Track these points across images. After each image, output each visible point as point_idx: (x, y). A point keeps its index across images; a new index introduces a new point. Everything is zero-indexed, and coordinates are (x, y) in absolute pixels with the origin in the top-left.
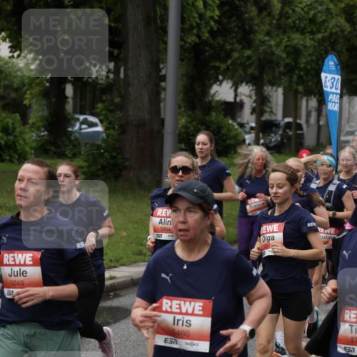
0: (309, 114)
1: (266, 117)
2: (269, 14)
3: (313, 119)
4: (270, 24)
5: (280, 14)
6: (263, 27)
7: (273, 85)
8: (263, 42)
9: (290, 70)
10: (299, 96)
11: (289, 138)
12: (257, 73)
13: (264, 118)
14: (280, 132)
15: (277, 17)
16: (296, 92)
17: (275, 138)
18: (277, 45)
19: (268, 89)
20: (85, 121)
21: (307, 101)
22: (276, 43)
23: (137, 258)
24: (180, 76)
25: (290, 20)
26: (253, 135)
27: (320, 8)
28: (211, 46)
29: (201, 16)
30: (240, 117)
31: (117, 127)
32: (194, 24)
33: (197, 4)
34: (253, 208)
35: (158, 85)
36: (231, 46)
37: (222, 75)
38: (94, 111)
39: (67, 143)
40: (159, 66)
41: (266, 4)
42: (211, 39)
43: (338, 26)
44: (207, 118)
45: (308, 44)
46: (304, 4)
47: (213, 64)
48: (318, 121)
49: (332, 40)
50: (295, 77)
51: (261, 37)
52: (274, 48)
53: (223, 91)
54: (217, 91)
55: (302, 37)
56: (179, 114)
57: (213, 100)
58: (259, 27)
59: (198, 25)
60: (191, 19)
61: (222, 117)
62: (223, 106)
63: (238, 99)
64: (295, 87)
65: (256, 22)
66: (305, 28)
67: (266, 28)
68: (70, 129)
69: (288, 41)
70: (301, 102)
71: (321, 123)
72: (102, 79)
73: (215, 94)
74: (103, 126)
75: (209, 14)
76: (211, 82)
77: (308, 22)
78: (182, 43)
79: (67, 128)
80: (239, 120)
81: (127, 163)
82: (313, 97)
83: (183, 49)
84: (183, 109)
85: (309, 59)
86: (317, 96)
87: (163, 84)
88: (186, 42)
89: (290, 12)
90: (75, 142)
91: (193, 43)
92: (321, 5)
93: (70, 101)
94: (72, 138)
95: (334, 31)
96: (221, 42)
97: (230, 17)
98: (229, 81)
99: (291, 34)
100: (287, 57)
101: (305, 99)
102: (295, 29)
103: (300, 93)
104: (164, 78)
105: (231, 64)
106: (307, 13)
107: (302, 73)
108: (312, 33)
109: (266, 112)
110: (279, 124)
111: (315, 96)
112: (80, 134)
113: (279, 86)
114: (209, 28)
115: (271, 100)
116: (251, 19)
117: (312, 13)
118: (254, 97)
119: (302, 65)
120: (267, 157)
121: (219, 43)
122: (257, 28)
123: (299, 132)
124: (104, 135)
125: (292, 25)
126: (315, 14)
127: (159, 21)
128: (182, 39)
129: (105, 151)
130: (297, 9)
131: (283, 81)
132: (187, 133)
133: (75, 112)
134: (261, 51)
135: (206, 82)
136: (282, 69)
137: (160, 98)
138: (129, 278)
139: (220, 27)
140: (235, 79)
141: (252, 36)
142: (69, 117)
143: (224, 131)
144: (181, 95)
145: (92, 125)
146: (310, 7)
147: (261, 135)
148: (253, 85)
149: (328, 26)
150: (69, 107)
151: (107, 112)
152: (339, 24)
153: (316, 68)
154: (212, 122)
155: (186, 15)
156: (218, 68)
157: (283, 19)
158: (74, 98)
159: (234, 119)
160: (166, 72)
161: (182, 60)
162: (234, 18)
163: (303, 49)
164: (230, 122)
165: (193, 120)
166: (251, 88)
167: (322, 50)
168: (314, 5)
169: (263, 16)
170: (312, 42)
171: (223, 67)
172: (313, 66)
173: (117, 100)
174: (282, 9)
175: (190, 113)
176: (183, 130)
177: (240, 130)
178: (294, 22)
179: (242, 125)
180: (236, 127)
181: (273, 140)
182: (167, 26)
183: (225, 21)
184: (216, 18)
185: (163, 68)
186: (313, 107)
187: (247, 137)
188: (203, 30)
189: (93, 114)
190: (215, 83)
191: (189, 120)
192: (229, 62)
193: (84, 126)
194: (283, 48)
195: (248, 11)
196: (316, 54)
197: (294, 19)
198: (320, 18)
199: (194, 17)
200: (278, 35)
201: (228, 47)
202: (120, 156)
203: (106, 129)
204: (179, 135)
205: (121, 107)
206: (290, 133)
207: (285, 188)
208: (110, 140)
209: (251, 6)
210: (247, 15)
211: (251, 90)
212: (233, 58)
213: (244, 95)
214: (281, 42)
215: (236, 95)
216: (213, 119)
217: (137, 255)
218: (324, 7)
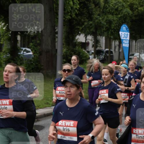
0: (115, 47)
1: (98, 48)
2: (99, 7)
3: (117, 50)
4: (100, 11)
5: (104, 7)
6: (97, 12)
7: (101, 36)
8: (97, 18)
9: (108, 29)
10: (111, 40)
11: (107, 57)
12: (94, 31)
13: (97, 49)
14: (104, 55)
15: (102, 8)
16: (110, 38)
17: (102, 57)
18: (103, 19)
19: (99, 37)
20: (25, 50)
21: (115, 42)
22: (102, 18)
23: (47, 105)
24: (63, 32)
25: (107, 10)
26: (93, 56)
27: (120, 5)
28: (76, 20)
29: (72, 8)
30: (88, 48)
31: (38, 53)
32: (69, 11)
33: (70, 3)
34: (94, 85)
35: (55, 36)
36: (84, 20)
37: (80, 32)
38: (29, 46)
39: (18, 59)
40: (55, 28)
41: (98, 3)
42: (76, 17)
43: (127, 12)
44: (74, 49)
45: (115, 19)
46: (113, 3)
47: (77, 27)
48: (119, 50)
49: (125, 18)
50: (110, 32)
51: (96, 16)
52: (101, 21)
53: (81, 38)
54: (78, 38)
55: (112, 16)
56: (63, 47)
57: (77, 42)
58: (95, 12)
59: (71, 12)
60: (68, 9)
61: (80, 48)
62: (81, 44)
63: (87, 41)
64: (110, 36)
65: (94, 10)
66: (113, 13)
67: (98, 12)
68: (19, 54)
69: (107, 18)
70: (112, 42)
71: (120, 51)
72: (32, 33)
73: (77, 39)
74: (32, 52)
75: (75, 7)
76: (76, 34)
77: (115, 10)
78: (64, 19)
79: (18, 53)
80: (87, 50)
81: (42, 67)
82: (117, 40)
83: (64, 21)
84: (65, 45)
85: (115, 25)
86: (119, 40)
87: (57, 35)
88: (66, 18)
89: (108, 6)
90: (21, 59)
91: (69, 19)
92: (120, 3)
93: (19, 42)
94: (20, 57)
95: (125, 14)
96: (80, 18)
97: (83, 8)
98: (83, 34)
99: (108, 15)
100: (107, 24)
101: (114, 41)
102: (110, 13)
103: (112, 39)
104: (57, 33)
105: (84, 27)
106: (114, 7)
107: (112, 31)
108: (116, 14)
109: (98, 46)
110: (104, 51)
111: (118, 40)
112: (23, 55)
113: (103, 36)
114: (75, 13)
115: (100, 41)
116: (92, 9)
117: (116, 6)
118: (93, 41)
119: (113, 28)
120: (99, 64)
121: (79, 19)
122: (94, 13)
123: (111, 54)
124: (33, 56)
125: (109, 11)
126: (118, 7)
127: (55, 10)
128: (64, 17)
129: (33, 62)
130: (110, 5)
131: (105, 34)
132: (66, 55)
133: (21, 46)
134: (96, 22)
135: (74, 34)
136: (104, 29)
137: (55, 41)
138: (43, 114)
139: (80, 12)
140: (86, 33)
141: (92, 16)
142: (19, 48)
143: (81, 54)
144: (64, 40)
145: (28, 52)
146: (116, 4)
147: (96, 56)
148: (93, 36)
149: (123, 12)
150: (19, 45)
151: (34, 47)
152: (127, 11)
153: (118, 29)
154: (76, 50)
155: (65, 7)
156: (79, 29)
157: (105, 9)
158: (21, 41)
159: (85, 49)
160: (58, 30)
161: (64, 25)
162: (85, 9)
163: (113, 21)
164: (84, 50)
165: (69, 50)
166: (92, 37)
167: (120, 21)
168: (117, 3)
169: (97, 8)
170: (117, 18)
171: (81, 28)
172: (117, 28)
173: (38, 42)
174: (105, 5)
175: (68, 47)
176: (65, 54)
177: (88, 54)
178: (109, 10)
179: (88, 52)
180: (86, 52)
181: (101, 58)
182: (58, 12)
183: (81, 10)
184: (78, 9)
185: (57, 29)
186: (117, 45)
187: (90, 56)
188: (73, 14)
189: (28, 48)
190: (77, 35)
191: (67, 50)
192: (83, 26)
193: (25, 52)
194: (105, 21)
195: (91, 6)
196: (118, 23)
197: (109, 9)
198: (120, 9)
199: (69, 8)
200: (103, 16)
201: (83, 20)
202: (39, 64)
203: (34, 53)
204: (63, 56)
205: (40, 45)
206: (108, 55)
207: (108, 75)
208: (35, 58)
209: (92, 4)
210: (90, 8)
211: (92, 38)
212: (85, 25)
213: (89, 39)
214: (104, 18)
215: (86, 40)
216: (77, 49)
217: (47, 104)
218: (121, 4)
